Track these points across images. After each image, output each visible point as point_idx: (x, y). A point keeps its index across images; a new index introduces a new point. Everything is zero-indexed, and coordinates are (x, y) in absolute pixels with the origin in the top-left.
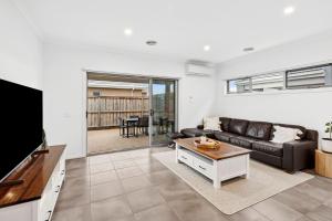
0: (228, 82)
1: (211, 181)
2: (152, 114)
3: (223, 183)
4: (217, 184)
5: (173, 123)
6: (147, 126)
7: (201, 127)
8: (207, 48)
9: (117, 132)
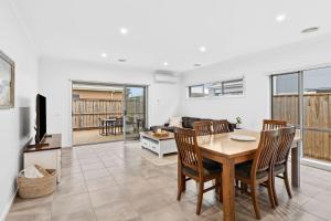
0: (190, 88)
1: (157, 154)
2: (126, 114)
3: (165, 155)
4: (161, 156)
5: (144, 123)
6: (122, 126)
7: (167, 125)
8: (166, 64)
9: (97, 132)
